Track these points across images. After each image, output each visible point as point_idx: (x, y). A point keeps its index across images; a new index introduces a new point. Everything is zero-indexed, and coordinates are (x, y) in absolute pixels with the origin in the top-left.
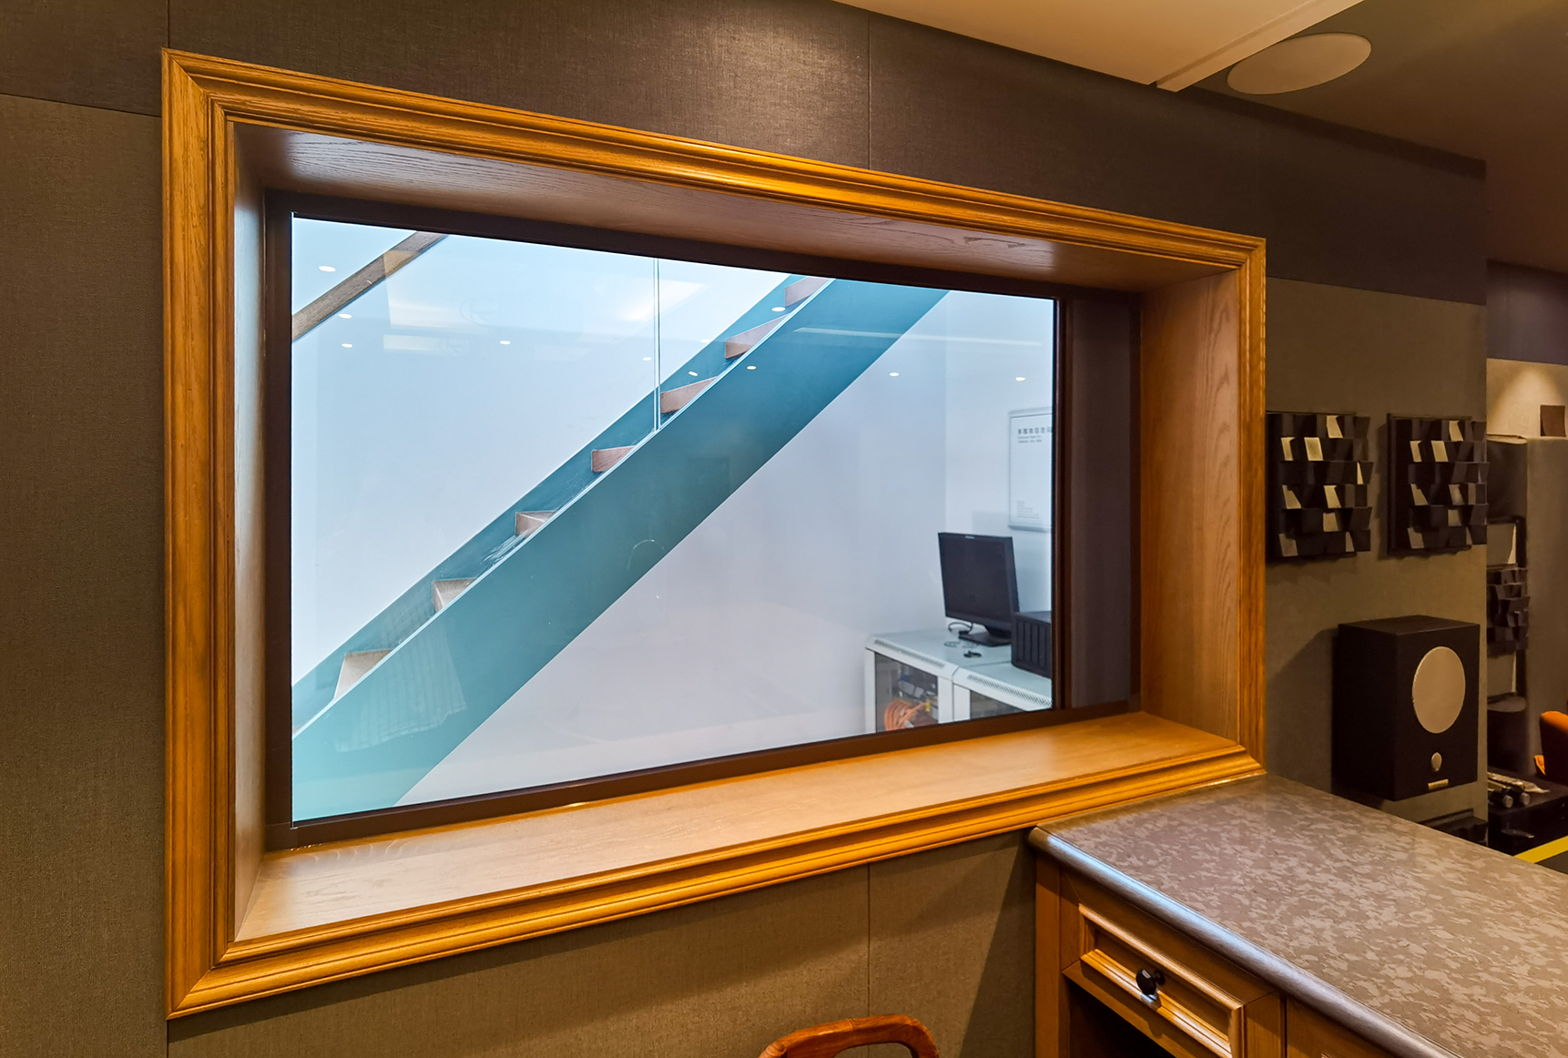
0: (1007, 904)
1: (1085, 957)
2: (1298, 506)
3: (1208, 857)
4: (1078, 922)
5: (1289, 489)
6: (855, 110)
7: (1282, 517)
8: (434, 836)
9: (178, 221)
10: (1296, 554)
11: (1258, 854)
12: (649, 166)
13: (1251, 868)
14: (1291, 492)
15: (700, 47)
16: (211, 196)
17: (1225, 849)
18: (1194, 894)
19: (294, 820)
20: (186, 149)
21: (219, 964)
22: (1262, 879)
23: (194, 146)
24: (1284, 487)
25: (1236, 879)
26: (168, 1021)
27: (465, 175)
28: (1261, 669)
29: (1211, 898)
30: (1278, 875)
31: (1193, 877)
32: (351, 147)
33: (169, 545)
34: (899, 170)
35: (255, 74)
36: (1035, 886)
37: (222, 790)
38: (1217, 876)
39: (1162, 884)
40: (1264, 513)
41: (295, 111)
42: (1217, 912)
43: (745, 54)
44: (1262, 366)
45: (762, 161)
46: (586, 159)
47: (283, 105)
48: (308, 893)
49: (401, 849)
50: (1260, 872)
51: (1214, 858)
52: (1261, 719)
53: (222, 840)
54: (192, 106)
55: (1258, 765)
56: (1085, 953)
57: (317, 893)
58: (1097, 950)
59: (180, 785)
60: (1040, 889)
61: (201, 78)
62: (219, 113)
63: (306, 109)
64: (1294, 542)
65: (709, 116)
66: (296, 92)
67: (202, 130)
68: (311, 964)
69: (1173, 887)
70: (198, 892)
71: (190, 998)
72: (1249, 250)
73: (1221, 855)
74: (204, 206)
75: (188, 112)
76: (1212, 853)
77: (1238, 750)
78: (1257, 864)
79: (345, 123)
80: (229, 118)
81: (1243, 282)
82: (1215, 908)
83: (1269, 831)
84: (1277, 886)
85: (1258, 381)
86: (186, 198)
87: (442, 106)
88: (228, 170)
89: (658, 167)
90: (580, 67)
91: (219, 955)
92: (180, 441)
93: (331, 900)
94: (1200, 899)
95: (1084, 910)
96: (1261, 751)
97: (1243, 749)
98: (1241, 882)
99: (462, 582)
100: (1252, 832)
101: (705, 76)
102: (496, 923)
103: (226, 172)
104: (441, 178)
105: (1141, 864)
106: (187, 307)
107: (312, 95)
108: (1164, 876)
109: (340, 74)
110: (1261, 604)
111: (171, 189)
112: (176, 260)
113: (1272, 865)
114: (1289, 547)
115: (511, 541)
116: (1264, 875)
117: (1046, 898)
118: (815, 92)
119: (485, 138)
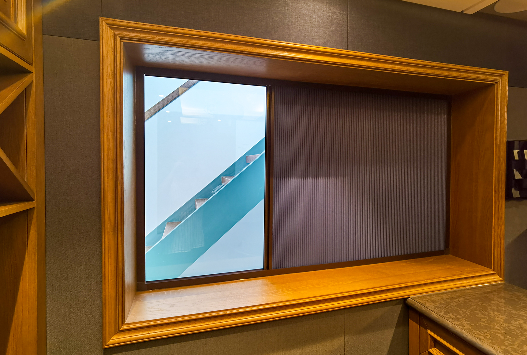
0: (398, 326)
1: (430, 350)
2: (521, 178)
3: (483, 316)
4: (427, 337)
5: (517, 171)
6: (342, 28)
7: (513, 182)
8: (192, 289)
9: (105, 77)
10: (519, 197)
11: (505, 317)
12: (266, 52)
13: (503, 322)
14: (517, 172)
15: (285, 7)
16: (115, 68)
17: (490, 313)
18: (478, 332)
19: (146, 281)
20: (108, 52)
21: (120, 331)
22: (508, 328)
23: (110, 50)
24: (515, 170)
25: (496, 327)
26: (104, 349)
27: (201, 58)
28: (503, 241)
29: (487, 334)
30: (515, 327)
31: (477, 324)
32: (162, 49)
33: (102, 189)
34: (359, 50)
35: (130, 24)
36: (409, 320)
37: (120, 272)
38: (488, 325)
39: (464, 326)
40: (505, 180)
41: (143, 37)
42: (490, 341)
43: (301, 9)
44: (506, 122)
45: (307, 48)
46: (243, 50)
47: (139, 35)
48: (150, 307)
49: (180, 293)
50: (507, 325)
51: (486, 317)
52: (503, 261)
53: (120, 289)
54: (110, 37)
55: (501, 279)
56: (430, 349)
57: (152, 308)
58: (435, 348)
59: (107, 270)
60: (410, 321)
61: (112, 27)
62: (118, 39)
63: (146, 36)
64: (518, 192)
65: (288, 32)
66: (143, 30)
67: (112, 44)
68: (149, 333)
69: (469, 328)
70: (113, 306)
71: (111, 342)
72: (501, 76)
73: (489, 316)
74: (113, 71)
75: (108, 39)
76: (485, 315)
77: (492, 273)
78: (506, 321)
79: (159, 40)
80: (121, 40)
81: (498, 88)
82: (489, 339)
83: (509, 307)
84: (516, 332)
85: (504, 128)
86: (107, 69)
87: (193, 33)
88: (121, 58)
89: (269, 52)
90: (241, 16)
91: (120, 328)
92: (106, 153)
93: (156, 311)
94: (481, 334)
95: (429, 332)
96: (502, 273)
97: (495, 272)
98: (499, 328)
99: (204, 199)
100: (501, 307)
101: (286, 17)
102: (212, 323)
103: (120, 60)
104: (193, 59)
105: (454, 317)
106: (108, 106)
107: (149, 31)
108: (465, 323)
109: (158, 23)
110: (503, 216)
111: (103, 66)
112: (104, 90)
113: (512, 322)
114: (516, 194)
115: (219, 187)
116: (509, 326)
117: (413, 325)
118: (327, 22)
119: (207, 43)
